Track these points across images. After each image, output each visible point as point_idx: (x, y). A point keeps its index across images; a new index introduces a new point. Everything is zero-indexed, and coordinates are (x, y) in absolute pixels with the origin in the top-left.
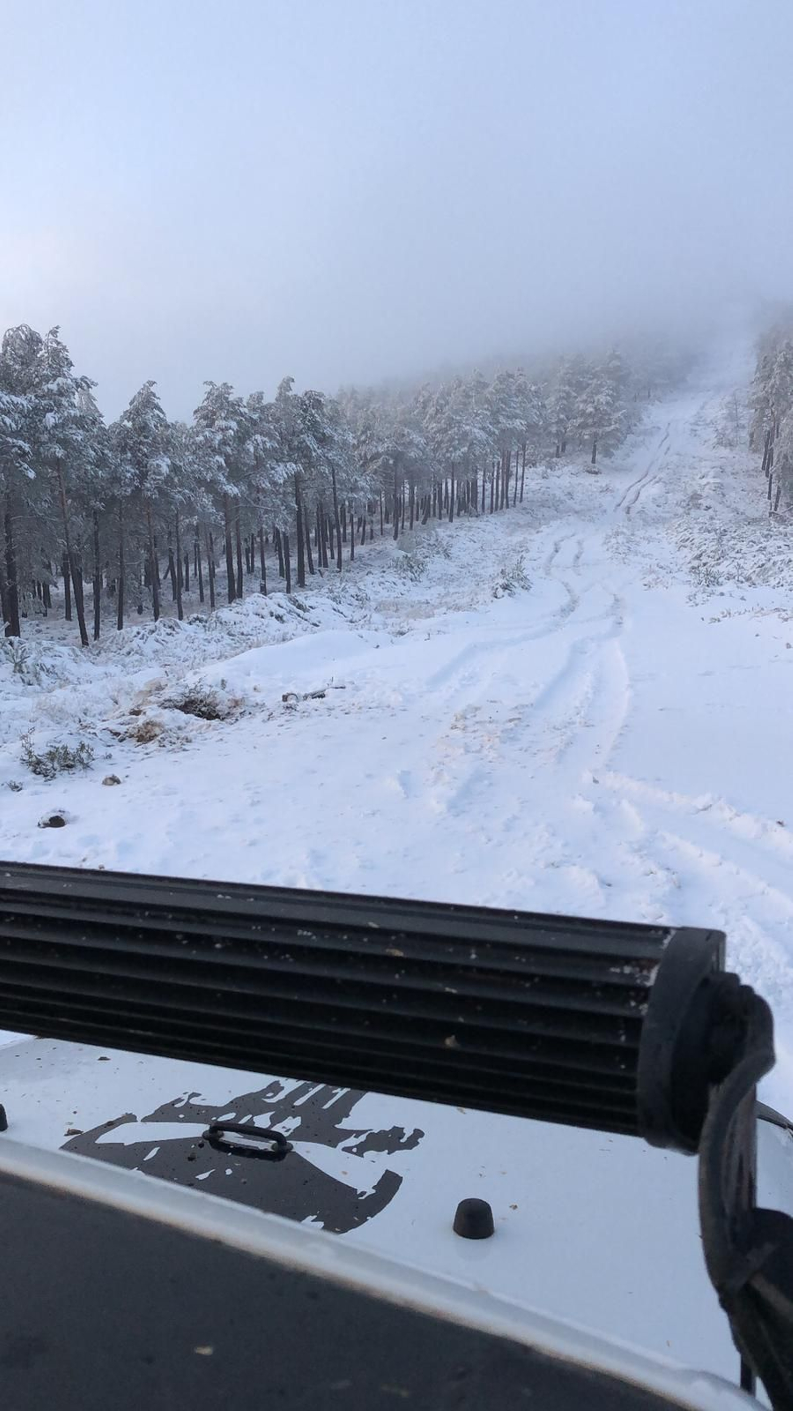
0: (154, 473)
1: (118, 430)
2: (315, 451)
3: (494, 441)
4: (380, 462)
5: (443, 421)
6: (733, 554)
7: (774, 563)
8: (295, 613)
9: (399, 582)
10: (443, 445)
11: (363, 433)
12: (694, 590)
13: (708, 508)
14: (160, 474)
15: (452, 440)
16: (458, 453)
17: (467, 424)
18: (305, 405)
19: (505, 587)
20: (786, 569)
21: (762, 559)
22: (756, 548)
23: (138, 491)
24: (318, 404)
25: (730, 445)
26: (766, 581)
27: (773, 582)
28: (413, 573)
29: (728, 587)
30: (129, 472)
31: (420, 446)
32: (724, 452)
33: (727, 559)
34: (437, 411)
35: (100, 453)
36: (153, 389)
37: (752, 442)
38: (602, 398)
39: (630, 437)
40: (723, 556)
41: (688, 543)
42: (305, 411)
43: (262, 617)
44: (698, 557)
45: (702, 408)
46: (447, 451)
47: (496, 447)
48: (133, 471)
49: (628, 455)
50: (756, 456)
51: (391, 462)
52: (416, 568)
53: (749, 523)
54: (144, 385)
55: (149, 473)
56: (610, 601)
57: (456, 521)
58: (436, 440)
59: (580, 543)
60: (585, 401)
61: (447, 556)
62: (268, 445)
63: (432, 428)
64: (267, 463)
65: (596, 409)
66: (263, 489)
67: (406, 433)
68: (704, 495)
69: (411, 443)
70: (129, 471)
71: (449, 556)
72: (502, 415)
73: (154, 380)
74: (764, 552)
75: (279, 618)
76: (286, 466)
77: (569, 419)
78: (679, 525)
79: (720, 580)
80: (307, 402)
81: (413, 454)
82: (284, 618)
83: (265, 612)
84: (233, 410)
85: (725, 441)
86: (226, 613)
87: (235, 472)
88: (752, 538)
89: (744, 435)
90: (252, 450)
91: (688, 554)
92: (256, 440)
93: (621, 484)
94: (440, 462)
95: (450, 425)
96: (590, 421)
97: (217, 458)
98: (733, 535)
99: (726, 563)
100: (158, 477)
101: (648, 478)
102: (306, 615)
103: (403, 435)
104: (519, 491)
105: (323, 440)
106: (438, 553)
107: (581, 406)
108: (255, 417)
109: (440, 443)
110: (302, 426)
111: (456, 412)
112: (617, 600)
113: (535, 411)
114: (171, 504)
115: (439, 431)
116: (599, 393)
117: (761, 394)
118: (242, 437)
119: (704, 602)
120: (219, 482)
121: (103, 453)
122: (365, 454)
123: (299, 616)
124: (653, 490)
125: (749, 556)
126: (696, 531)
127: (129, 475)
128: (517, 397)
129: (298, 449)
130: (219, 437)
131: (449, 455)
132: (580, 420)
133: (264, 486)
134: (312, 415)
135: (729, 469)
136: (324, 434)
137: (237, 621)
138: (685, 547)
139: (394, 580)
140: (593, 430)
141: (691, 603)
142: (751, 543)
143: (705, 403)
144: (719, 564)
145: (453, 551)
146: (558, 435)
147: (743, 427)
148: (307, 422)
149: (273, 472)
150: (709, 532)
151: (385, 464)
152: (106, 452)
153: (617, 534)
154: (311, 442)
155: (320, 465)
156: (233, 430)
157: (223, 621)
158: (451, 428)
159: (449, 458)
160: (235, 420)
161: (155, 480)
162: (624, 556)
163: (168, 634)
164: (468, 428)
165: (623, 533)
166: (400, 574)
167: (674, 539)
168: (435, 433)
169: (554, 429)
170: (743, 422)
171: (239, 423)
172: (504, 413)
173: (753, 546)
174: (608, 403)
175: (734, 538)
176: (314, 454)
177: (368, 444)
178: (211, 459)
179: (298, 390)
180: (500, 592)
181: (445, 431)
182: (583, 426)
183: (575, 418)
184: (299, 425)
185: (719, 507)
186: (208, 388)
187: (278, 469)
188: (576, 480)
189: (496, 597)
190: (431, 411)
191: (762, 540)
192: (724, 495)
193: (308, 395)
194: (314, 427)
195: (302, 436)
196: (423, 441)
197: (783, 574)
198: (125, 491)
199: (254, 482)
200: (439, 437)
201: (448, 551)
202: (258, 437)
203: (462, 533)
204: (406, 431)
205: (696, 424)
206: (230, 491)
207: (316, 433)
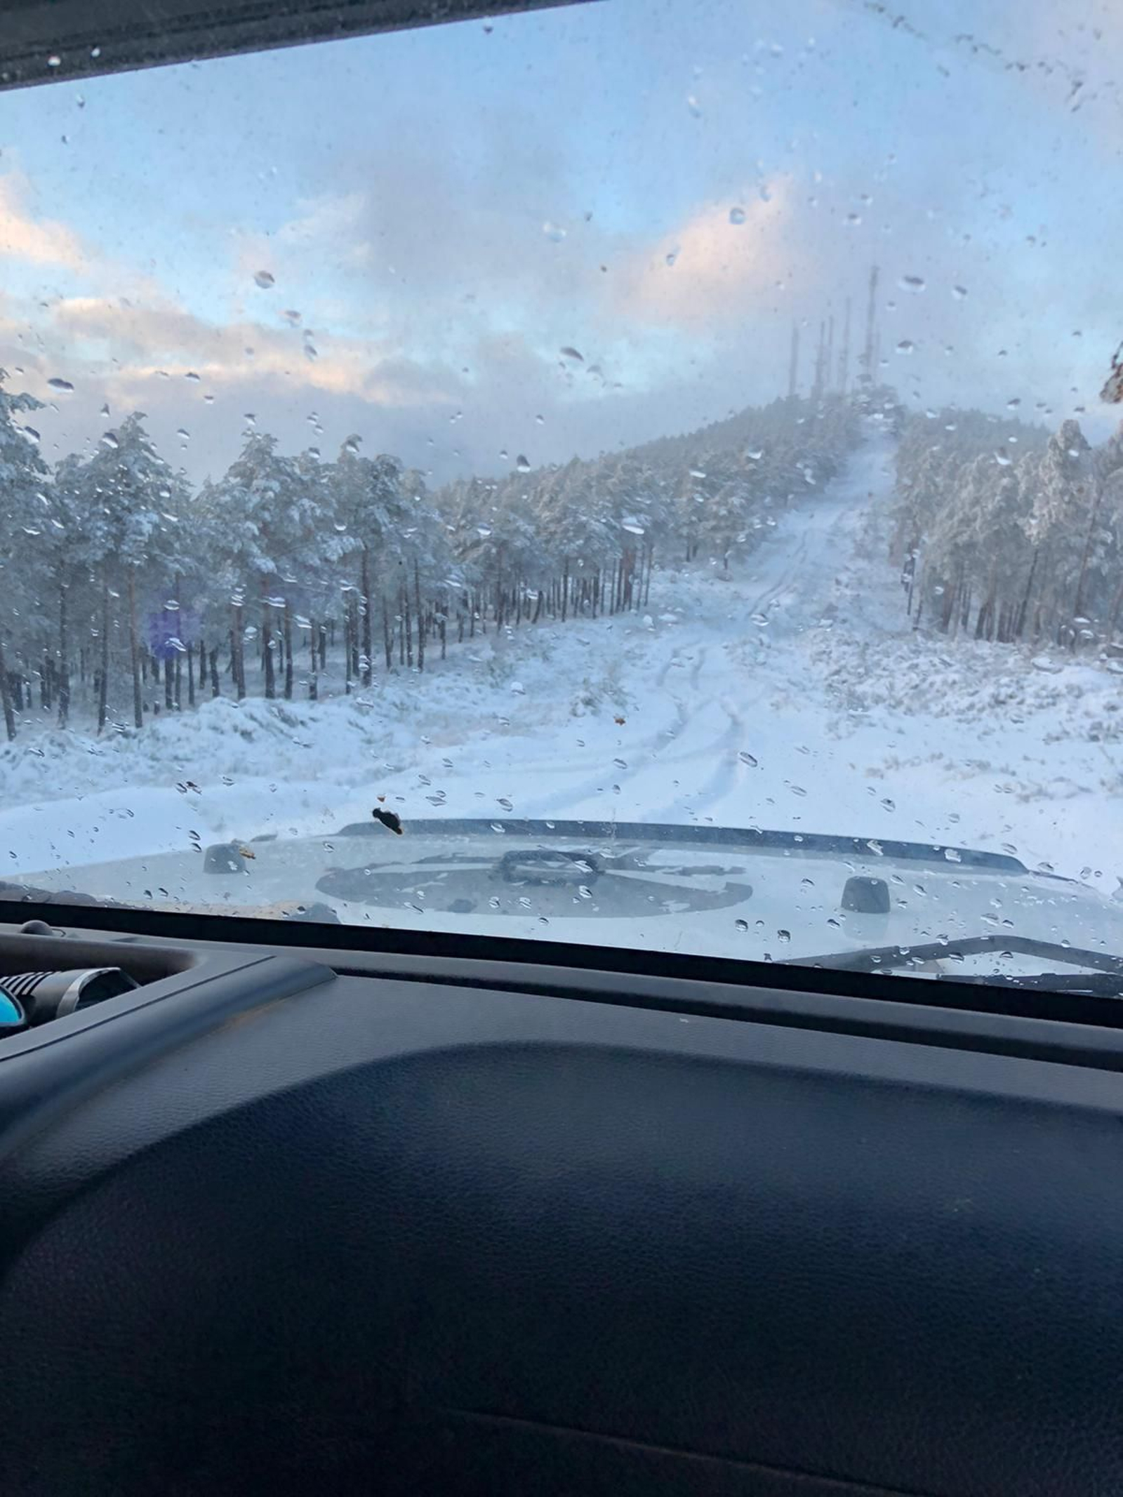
0: (134, 533)
1: (88, 475)
2: (386, 526)
3: (616, 537)
4: (481, 550)
5: (557, 509)
6: (879, 672)
7: (932, 684)
8: (277, 728)
9: (473, 688)
10: (557, 536)
11: (463, 516)
12: (836, 716)
13: (844, 621)
14: (141, 534)
15: (566, 531)
16: (573, 546)
17: (584, 515)
18: (377, 471)
19: (588, 702)
20: (950, 693)
21: (915, 678)
22: (906, 665)
23: (112, 555)
24: (392, 471)
25: (869, 556)
26: (925, 707)
27: (935, 708)
28: (494, 678)
29: (877, 712)
30: (99, 529)
31: (528, 535)
32: (862, 563)
33: (871, 677)
34: (552, 498)
35: (58, 503)
36: (141, 423)
37: (892, 554)
38: (736, 501)
39: (764, 545)
40: (868, 672)
41: (825, 657)
42: (376, 477)
43: (222, 733)
44: (837, 672)
45: (840, 518)
46: (561, 543)
47: (617, 543)
48: (106, 528)
49: (761, 563)
50: (895, 569)
51: (494, 551)
52: (498, 672)
53: (893, 637)
54: (129, 418)
55: (128, 532)
56: (726, 723)
57: (569, 622)
58: (549, 530)
59: (702, 652)
60: (718, 503)
61: (546, 658)
62: (318, 512)
63: (546, 517)
64: (317, 535)
65: (730, 512)
66: (311, 566)
67: (511, 518)
68: (841, 606)
69: (517, 530)
70: (101, 528)
71: (548, 659)
72: (626, 509)
73: (143, 412)
74: (917, 671)
75: (246, 734)
76: (342, 540)
77: (700, 521)
78: (815, 636)
79: (866, 703)
80: (379, 467)
81: (519, 543)
82: (254, 735)
83: (226, 726)
84: (278, 468)
85: (863, 552)
86: (168, 725)
87: (276, 543)
88: (899, 653)
89: (884, 547)
90: (296, 516)
91: (823, 669)
92: (302, 505)
93: (753, 592)
94: (553, 556)
95: (565, 514)
96: (723, 524)
97: (249, 524)
98: (878, 649)
99: (870, 681)
100: (139, 538)
101: (782, 587)
102: (292, 731)
103: (509, 521)
104: (643, 594)
105: (398, 513)
106: (535, 655)
107: (715, 508)
108: (306, 478)
109: (553, 534)
110: (371, 495)
111: (572, 501)
112: (736, 723)
113: (663, 507)
114: (164, 575)
115: (551, 521)
116: (732, 495)
117: (902, 503)
118: (285, 501)
119: (850, 734)
120: (249, 554)
121: (62, 503)
122: (465, 540)
123: (282, 732)
124: (787, 600)
125: (898, 675)
126: (833, 643)
127: (99, 533)
128: (643, 491)
129: (364, 522)
130: (256, 499)
131: (562, 547)
132: (713, 523)
133: (311, 562)
134: (384, 483)
135: (866, 582)
136: (398, 507)
137: (183, 736)
138: (821, 660)
139: (467, 685)
140: (727, 533)
141: (832, 735)
142: (900, 659)
143: (843, 514)
144: (860, 683)
145: (554, 654)
146: (688, 537)
147: (882, 539)
148: (378, 492)
149: (325, 546)
150: (848, 644)
151: (487, 552)
152: (66, 501)
153: (744, 643)
154: (382, 517)
155: (391, 543)
156: (274, 491)
157: (161, 736)
158: (566, 518)
159: (562, 551)
160: (278, 480)
161: (135, 541)
162: (749, 668)
163: (56, 756)
164: (584, 518)
165: (751, 642)
166: (477, 678)
167: (808, 652)
168: (548, 522)
169: (685, 531)
170: (883, 534)
171: (282, 483)
172: (627, 506)
173: (901, 662)
174: (742, 506)
175: (878, 652)
176: (384, 529)
177: (469, 530)
178: (240, 525)
179: (367, 452)
180: (581, 708)
181: (559, 521)
182: (714, 529)
183: (707, 520)
184: (367, 493)
185: (855, 621)
186: (247, 440)
187: (332, 543)
188: (705, 586)
189: (575, 715)
190: (546, 498)
191: (912, 655)
192: (861, 608)
193: (380, 460)
194: (386, 495)
195: (371, 507)
196: (531, 529)
197: (947, 699)
198: (94, 554)
199: (300, 559)
200: (552, 527)
201: (547, 654)
202: (306, 503)
203: (570, 634)
204: (512, 516)
205: (834, 534)
206: (263, 567)
207: (388, 506)
